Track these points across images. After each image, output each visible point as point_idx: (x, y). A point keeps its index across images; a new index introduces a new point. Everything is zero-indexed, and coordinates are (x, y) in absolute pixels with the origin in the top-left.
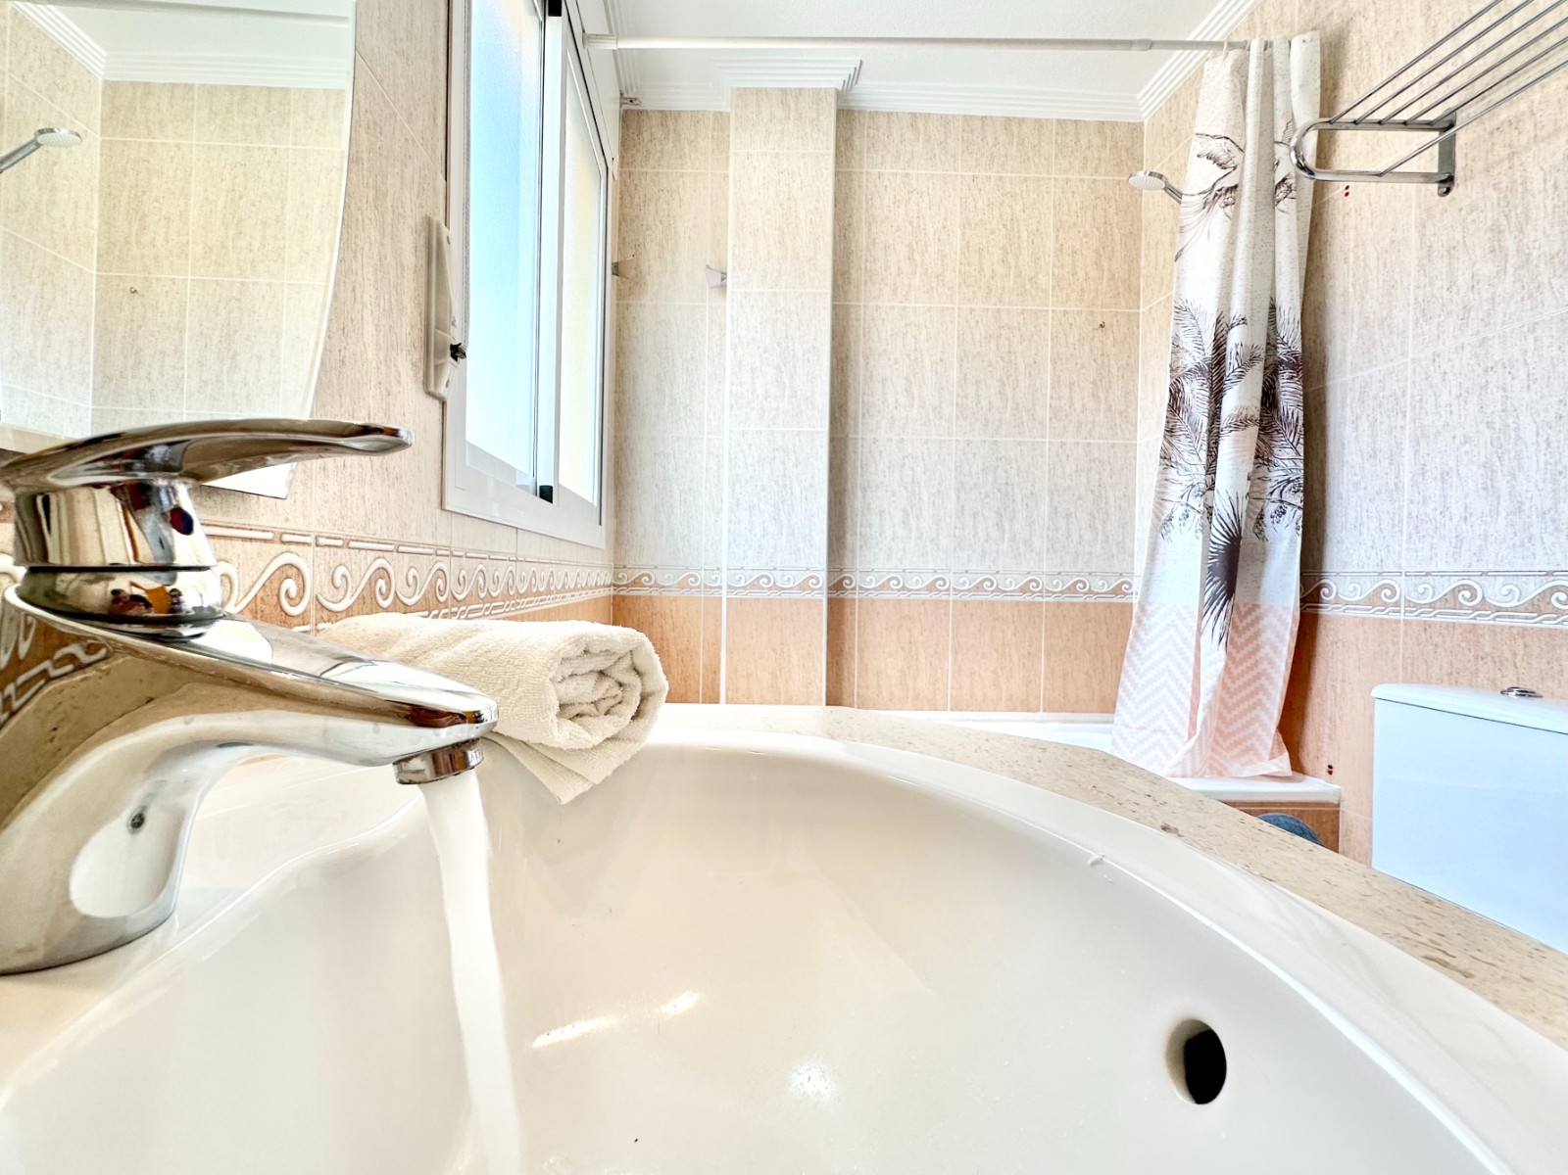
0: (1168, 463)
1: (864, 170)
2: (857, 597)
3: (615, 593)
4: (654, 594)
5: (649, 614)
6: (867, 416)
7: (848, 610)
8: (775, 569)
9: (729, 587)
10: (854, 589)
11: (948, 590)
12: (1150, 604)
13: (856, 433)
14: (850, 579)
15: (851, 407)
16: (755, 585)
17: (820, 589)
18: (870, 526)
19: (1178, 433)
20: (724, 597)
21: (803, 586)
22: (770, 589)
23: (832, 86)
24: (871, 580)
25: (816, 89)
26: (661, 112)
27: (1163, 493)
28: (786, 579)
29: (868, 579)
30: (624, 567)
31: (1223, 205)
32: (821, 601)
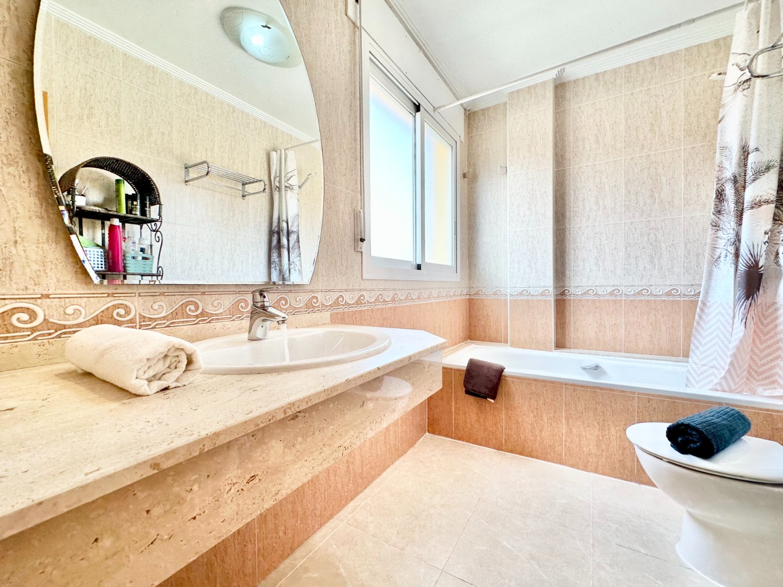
0: (718, 228)
1: (572, 107)
2: (572, 298)
3: (469, 297)
4: (484, 297)
5: (482, 305)
6: (575, 217)
7: (567, 304)
8: (529, 287)
9: (510, 295)
10: (570, 295)
11: (621, 295)
12: (709, 302)
13: (570, 225)
14: (568, 290)
15: (567, 214)
16: (521, 294)
17: (550, 295)
18: (578, 266)
19: (723, 213)
20: (509, 298)
21: (542, 294)
22: (528, 295)
23: (551, 78)
24: (579, 291)
25: (543, 82)
26: (482, 110)
27: (715, 244)
28: (534, 291)
29: (577, 290)
30: (472, 287)
31: (742, 90)
32: (551, 300)
